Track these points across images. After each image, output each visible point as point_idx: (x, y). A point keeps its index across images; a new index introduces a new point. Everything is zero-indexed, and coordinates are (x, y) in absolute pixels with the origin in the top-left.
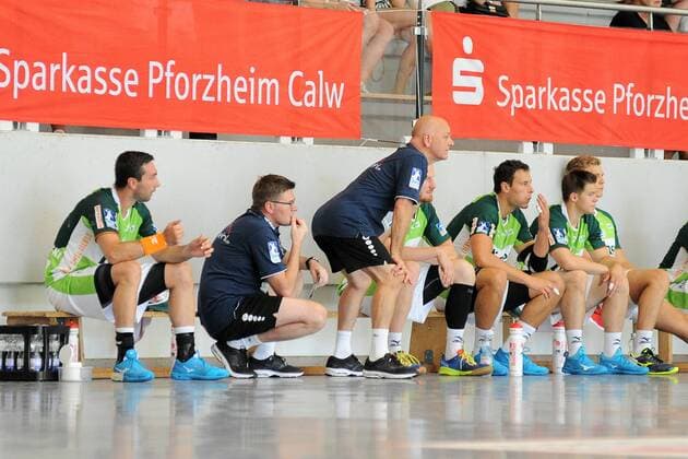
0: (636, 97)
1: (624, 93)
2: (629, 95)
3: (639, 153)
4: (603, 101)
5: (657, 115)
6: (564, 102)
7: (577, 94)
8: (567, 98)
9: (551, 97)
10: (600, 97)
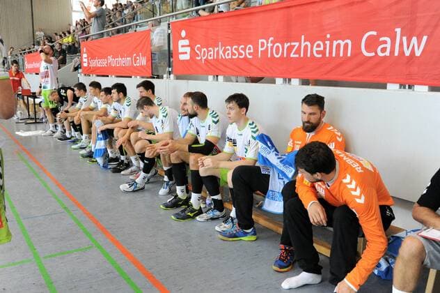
0: (275, 45)
1: (267, 45)
2: (270, 45)
3: (279, 81)
4: (252, 51)
5: (292, 55)
6: (228, 54)
7: (235, 49)
8: (230, 52)
9: (221, 52)
10: (250, 49)
